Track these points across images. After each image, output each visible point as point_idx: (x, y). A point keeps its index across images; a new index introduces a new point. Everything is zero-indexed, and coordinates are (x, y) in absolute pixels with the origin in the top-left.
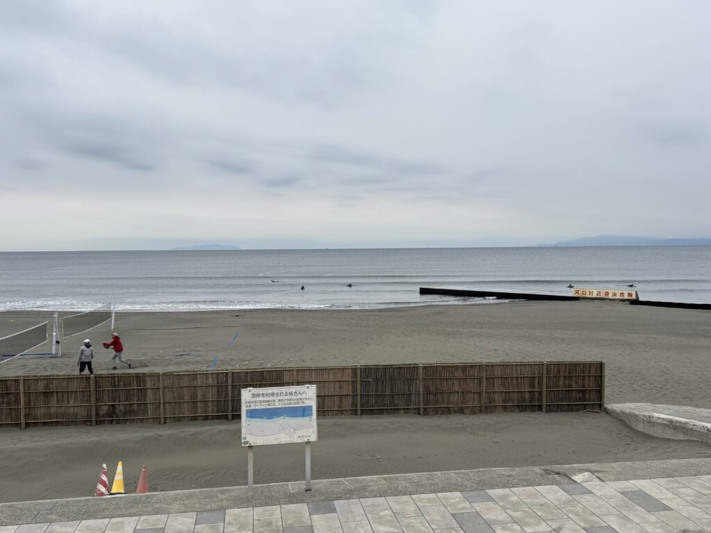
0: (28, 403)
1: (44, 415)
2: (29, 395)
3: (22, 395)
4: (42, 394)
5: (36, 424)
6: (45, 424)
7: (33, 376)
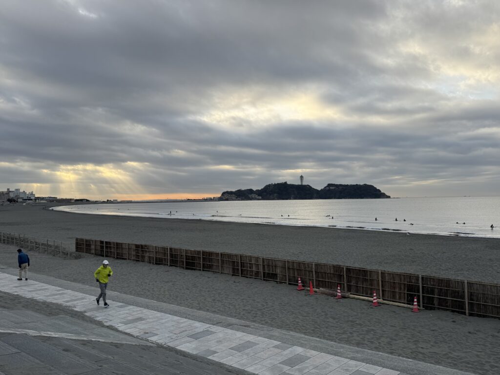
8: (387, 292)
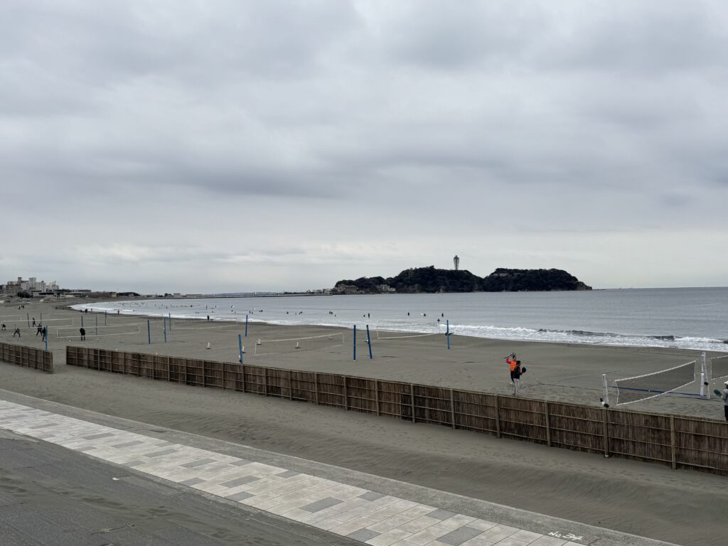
0: (679, 443)
1: (695, 459)
2: (680, 435)
3: (672, 434)
4: (693, 437)
5: (687, 467)
6: (696, 468)
7: (683, 416)
8: (383, 405)
